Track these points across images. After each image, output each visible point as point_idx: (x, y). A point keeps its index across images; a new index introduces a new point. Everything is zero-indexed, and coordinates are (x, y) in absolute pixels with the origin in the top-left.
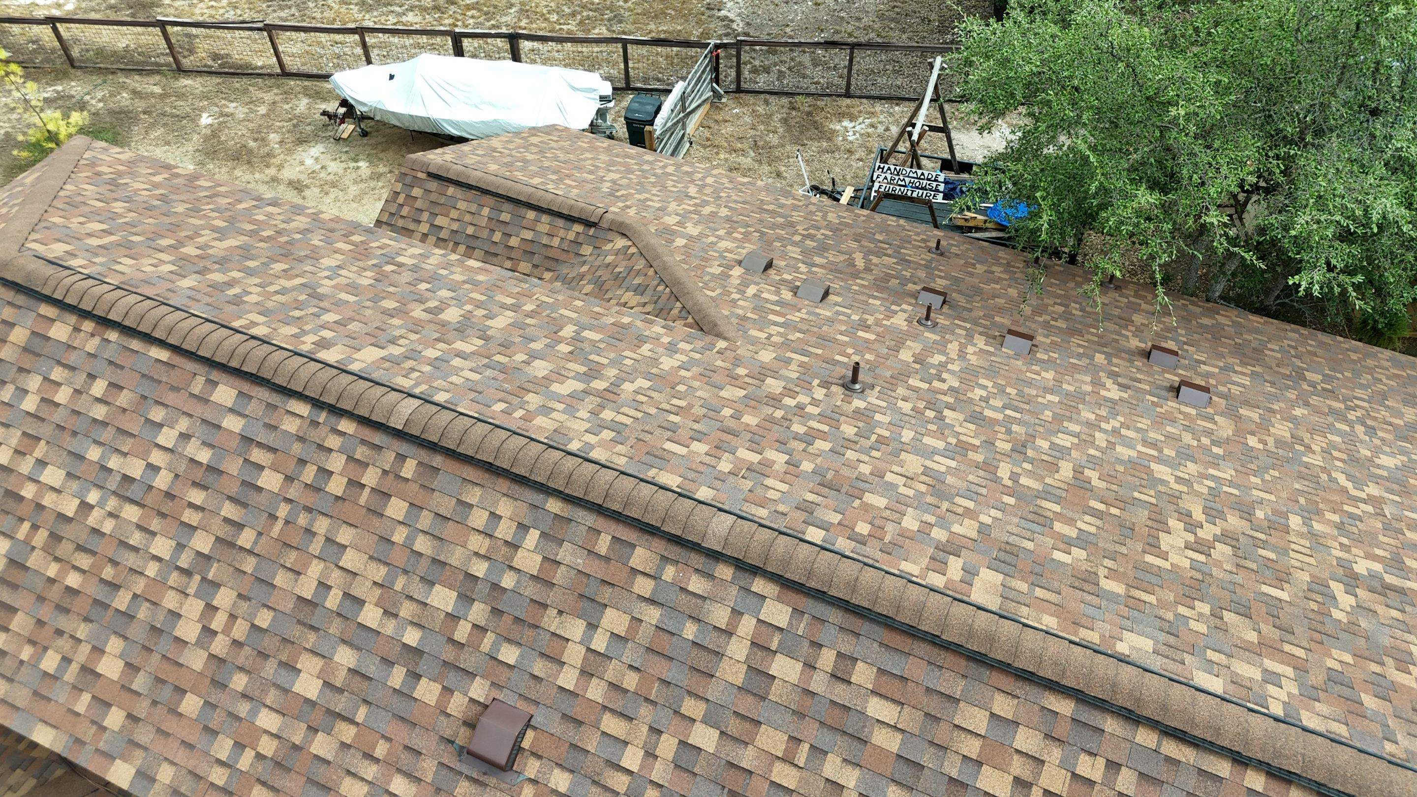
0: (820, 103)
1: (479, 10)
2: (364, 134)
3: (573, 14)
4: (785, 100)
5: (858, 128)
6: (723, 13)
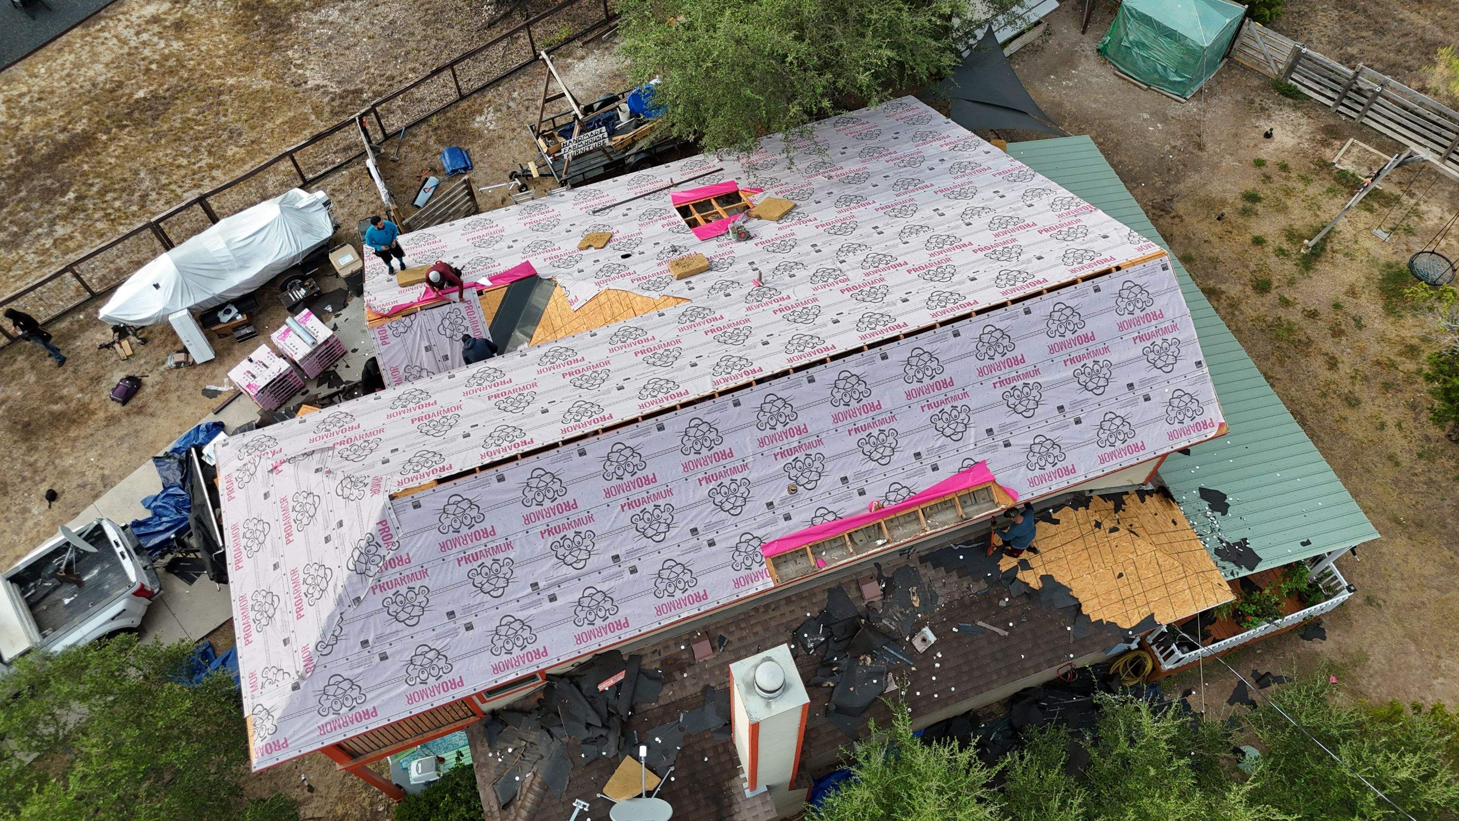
0: (449, 114)
1: (115, 190)
2: (145, 341)
3: (196, 150)
4: (424, 127)
5: (489, 118)
6: (311, 84)
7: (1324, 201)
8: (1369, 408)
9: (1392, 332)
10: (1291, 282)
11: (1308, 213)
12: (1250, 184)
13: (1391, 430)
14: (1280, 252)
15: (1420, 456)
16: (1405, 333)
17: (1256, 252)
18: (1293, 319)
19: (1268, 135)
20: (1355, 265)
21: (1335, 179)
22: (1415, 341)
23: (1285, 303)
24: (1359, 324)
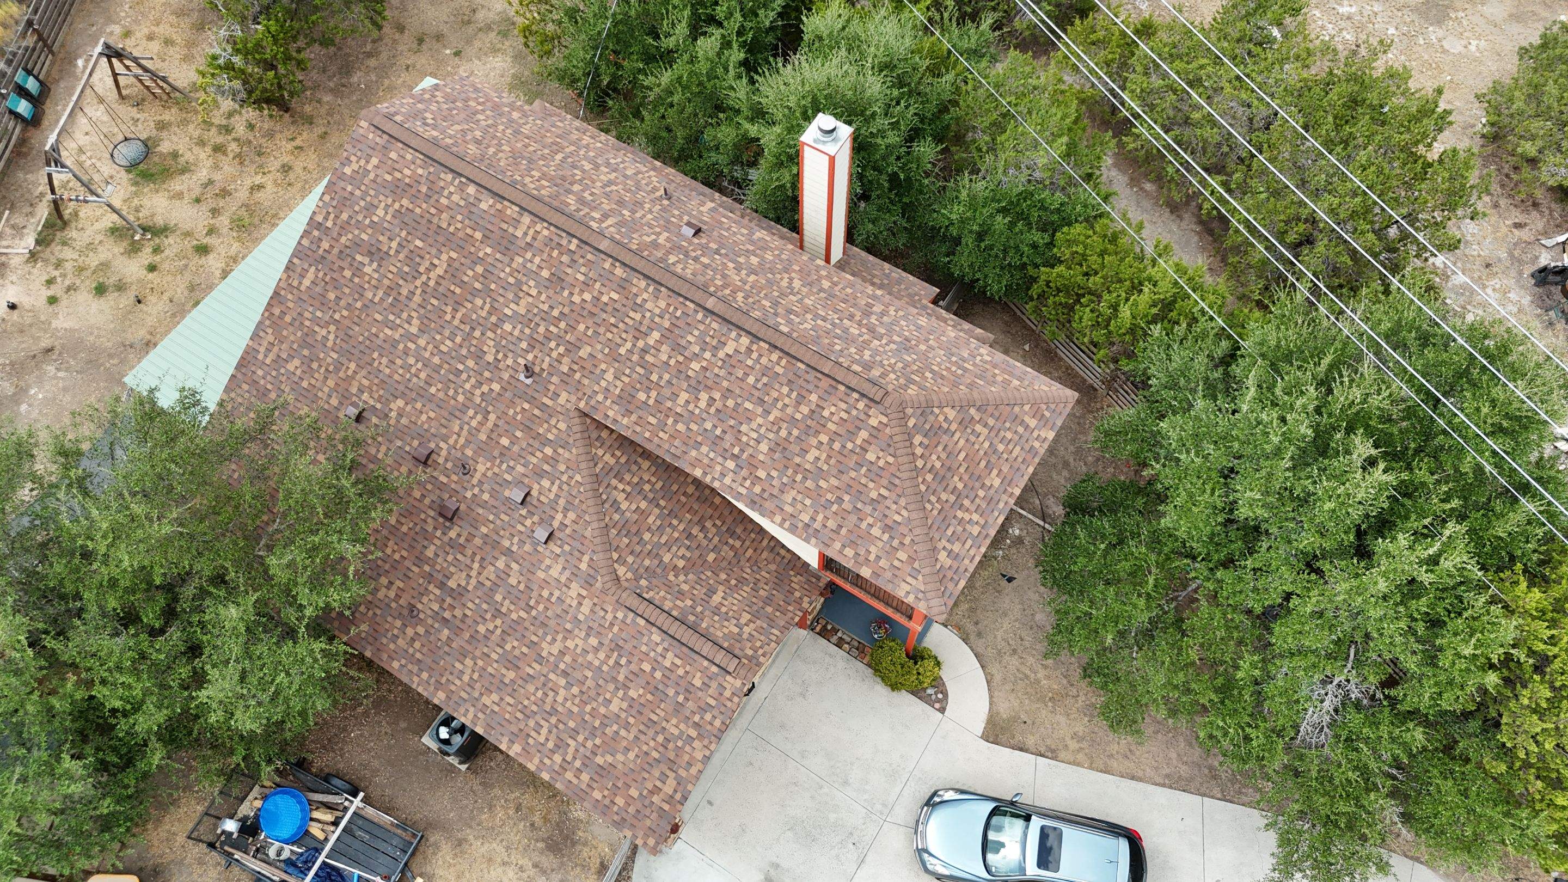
7: (77, 245)
8: (286, 159)
9: (209, 163)
10: (188, 234)
11: (100, 248)
12: (84, 297)
13: (298, 142)
14: (157, 250)
15: (311, 123)
16: (203, 156)
17: (166, 266)
18: (227, 222)
19: (13, 307)
20: (146, 202)
21: (48, 245)
22: (208, 149)
23: (211, 231)
24: (211, 182)
